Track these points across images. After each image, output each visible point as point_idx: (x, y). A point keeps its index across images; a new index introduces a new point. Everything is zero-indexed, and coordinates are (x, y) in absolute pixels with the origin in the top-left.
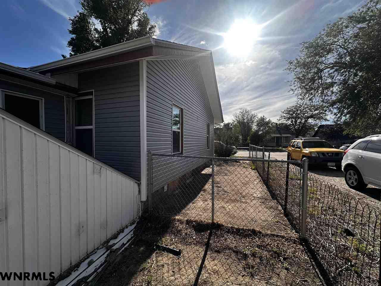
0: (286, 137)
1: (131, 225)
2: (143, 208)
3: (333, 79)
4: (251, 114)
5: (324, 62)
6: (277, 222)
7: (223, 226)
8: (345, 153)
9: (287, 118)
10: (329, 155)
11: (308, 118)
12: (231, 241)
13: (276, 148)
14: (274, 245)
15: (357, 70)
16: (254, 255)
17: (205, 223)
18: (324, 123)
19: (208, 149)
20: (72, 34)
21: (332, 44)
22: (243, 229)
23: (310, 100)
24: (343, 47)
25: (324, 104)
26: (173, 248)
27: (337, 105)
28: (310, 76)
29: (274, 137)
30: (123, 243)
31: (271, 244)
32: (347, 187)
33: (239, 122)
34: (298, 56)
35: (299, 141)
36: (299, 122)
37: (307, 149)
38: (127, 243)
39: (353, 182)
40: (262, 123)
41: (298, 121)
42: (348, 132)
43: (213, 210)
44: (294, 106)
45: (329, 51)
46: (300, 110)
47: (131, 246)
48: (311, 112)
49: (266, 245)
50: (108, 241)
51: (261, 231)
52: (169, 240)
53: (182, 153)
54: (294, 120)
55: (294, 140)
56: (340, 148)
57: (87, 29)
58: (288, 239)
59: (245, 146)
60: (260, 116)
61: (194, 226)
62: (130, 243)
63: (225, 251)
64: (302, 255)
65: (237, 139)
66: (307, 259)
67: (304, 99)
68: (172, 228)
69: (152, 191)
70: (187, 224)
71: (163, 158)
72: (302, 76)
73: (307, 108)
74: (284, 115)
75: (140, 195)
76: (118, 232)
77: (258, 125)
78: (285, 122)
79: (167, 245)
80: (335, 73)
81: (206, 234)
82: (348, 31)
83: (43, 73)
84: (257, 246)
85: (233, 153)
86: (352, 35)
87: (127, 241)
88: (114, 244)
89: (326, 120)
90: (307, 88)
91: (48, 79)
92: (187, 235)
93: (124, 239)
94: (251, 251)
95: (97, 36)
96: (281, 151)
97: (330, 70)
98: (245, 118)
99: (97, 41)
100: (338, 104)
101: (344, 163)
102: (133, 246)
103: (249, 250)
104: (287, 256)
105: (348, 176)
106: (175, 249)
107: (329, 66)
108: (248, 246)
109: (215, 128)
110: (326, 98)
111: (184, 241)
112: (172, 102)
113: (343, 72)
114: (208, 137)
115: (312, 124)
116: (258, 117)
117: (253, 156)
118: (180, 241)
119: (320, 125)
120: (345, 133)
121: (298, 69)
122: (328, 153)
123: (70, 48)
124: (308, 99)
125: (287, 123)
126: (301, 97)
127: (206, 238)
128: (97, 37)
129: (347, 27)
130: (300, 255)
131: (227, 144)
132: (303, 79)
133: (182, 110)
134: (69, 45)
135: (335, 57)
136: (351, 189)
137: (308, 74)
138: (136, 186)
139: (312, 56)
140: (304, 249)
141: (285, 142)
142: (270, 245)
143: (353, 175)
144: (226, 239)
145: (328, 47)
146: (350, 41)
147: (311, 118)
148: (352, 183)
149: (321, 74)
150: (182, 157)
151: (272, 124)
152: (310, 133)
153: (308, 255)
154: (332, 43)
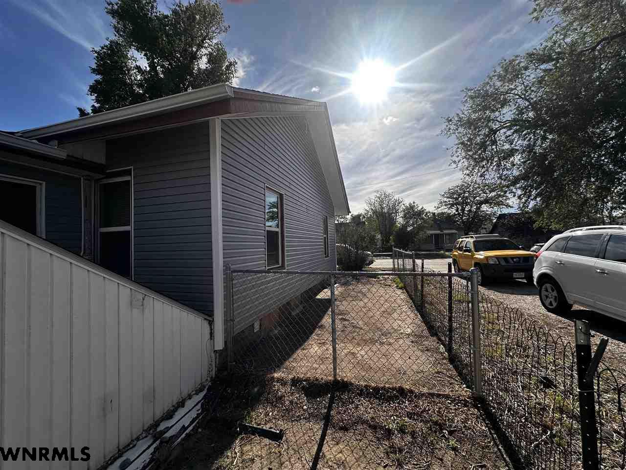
0: (449, 234)
1: (197, 394)
2: (217, 362)
3: (512, 144)
4: (393, 199)
5: (498, 119)
6: (438, 373)
7: (351, 384)
8: (537, 257)
9: (449, 204)
10: (514, 261)
11: (481, 203)
12: (365, 409)
13: (435, 252)
14: (433, 411)
15: (545, 131)
16: (402, 430)
17: (323, 381)
18: (506, 211)
19: (326, 257)
20: (96, 75)
21: (507, 93)
22: (384, 388)
23: (481, 176)
24: (523, 96)
25: (504, 183)
26: (271, 428)
27: (522, 184)
28: (478, 139)
29: (432, 235)
30: (184, 426)
31: (429, 410)
32: (543, 310)
33: (375, 212)
34: (459, 111)
35: (469, 241)
36: (468, 211)
37: (482, 252)
38: (191, 425)
39: (551, 302)
40: (412, 213)
41: (466, 209)
42: (541, 225)
43: (335, 359)
44: (458, 186)
45: (504, 103)
46: (468, 191)
47: (197, 430)
48: (485, 195)
49: (422, 412)
50: (157, 424)
51: (412, 389)
52: (262, 415)
53: (283, 266)
54: (460, 208)
55: (462, 238)
56: (532, 249)
57: (122, 67)
58: (455, 399)
59: (386, 251)
60: (407, 202)
61: (304, 388)
62: (196, 425)
63: (356, 426)
64: (477, 423)
65: (372, 239)
66: (485, 430)
67: (473, 175)
68: (268, 394)
69: (233, 333)
70: (292, 385)
71: (251, 276)
72: (468, 141)
73: (479, 188)
74: (445, 199)
75: (212, 341)
76: (173, 406)
77: (405, 217)
78: (446, 210)
79: (259, 425)
80: (515, 135)
81: (325, 401)
82: (527, 74)
83: (45, 140)
84: (407, 414)
85: (368, 262)
86: (534, 79)
87: (190, 422)
88: (168, 429)
89: (508, 206)
90: (475, 159)
91: (54, 150)
92: (292, 404)
93: (185, 418)
94: (398, 423)
95: (139, 77)
96: (443, 257)
97: (508, 130)
98: (384, 205)
99: (140, 86)
100: (523, 181)
101: (536, 273)
102: (200, 430)
103: (394, 423)
104: (454, 428)
105: (544, 293)
106: (272, 430)
107: (504, 126)
108: (393, 415)
109: (336, 222)
110: (505, 173)
111: (288, 414)
112: (265, 184)
113: (526, 134)
114: (325, 238)
115: (488, 212)
116: (404, 203)
117: (398, 266)
118: (281, 415)
119: (500, 214)
120: (536, 225)
121: (461, 130)
122: (513, 257)
123: (93, 97)
124: (479, 174)
125: (449, 212)
126: (468, 172)
127: (325, 408)
128: (140, 80)
129: (526, 68)
130: (473, 424)
131: (357, 248)
132: (470, 145)
133: (281, 196)
134: (91, 92)
135: (513, 112)
136: (550, 314)
137: (476, 138)
138: (206, 325)
139: (480, 110)
140: (481, 416)
141: (448, 242)
142: (427, 411)
143: (551, 291)
144: (357, 407)
145: (502, 97)
146: (532, 89)
147: (485, 204)
148: (551, 304)
149: (494, 136)
150: (281, 273)
151: (426, 214)
152: (485, 227)
153: (485, 423)
154: (507, 91)
